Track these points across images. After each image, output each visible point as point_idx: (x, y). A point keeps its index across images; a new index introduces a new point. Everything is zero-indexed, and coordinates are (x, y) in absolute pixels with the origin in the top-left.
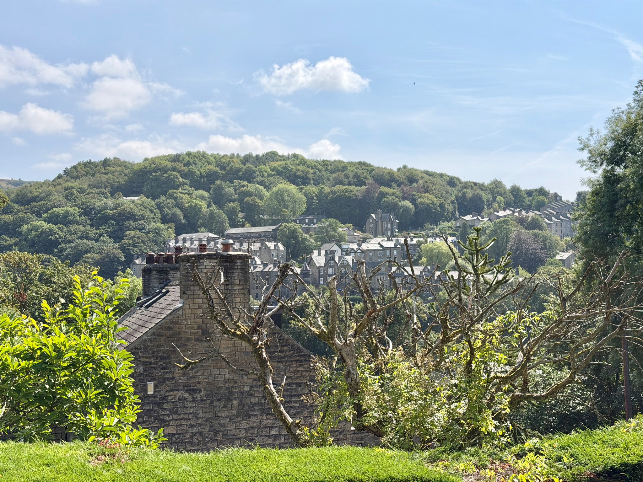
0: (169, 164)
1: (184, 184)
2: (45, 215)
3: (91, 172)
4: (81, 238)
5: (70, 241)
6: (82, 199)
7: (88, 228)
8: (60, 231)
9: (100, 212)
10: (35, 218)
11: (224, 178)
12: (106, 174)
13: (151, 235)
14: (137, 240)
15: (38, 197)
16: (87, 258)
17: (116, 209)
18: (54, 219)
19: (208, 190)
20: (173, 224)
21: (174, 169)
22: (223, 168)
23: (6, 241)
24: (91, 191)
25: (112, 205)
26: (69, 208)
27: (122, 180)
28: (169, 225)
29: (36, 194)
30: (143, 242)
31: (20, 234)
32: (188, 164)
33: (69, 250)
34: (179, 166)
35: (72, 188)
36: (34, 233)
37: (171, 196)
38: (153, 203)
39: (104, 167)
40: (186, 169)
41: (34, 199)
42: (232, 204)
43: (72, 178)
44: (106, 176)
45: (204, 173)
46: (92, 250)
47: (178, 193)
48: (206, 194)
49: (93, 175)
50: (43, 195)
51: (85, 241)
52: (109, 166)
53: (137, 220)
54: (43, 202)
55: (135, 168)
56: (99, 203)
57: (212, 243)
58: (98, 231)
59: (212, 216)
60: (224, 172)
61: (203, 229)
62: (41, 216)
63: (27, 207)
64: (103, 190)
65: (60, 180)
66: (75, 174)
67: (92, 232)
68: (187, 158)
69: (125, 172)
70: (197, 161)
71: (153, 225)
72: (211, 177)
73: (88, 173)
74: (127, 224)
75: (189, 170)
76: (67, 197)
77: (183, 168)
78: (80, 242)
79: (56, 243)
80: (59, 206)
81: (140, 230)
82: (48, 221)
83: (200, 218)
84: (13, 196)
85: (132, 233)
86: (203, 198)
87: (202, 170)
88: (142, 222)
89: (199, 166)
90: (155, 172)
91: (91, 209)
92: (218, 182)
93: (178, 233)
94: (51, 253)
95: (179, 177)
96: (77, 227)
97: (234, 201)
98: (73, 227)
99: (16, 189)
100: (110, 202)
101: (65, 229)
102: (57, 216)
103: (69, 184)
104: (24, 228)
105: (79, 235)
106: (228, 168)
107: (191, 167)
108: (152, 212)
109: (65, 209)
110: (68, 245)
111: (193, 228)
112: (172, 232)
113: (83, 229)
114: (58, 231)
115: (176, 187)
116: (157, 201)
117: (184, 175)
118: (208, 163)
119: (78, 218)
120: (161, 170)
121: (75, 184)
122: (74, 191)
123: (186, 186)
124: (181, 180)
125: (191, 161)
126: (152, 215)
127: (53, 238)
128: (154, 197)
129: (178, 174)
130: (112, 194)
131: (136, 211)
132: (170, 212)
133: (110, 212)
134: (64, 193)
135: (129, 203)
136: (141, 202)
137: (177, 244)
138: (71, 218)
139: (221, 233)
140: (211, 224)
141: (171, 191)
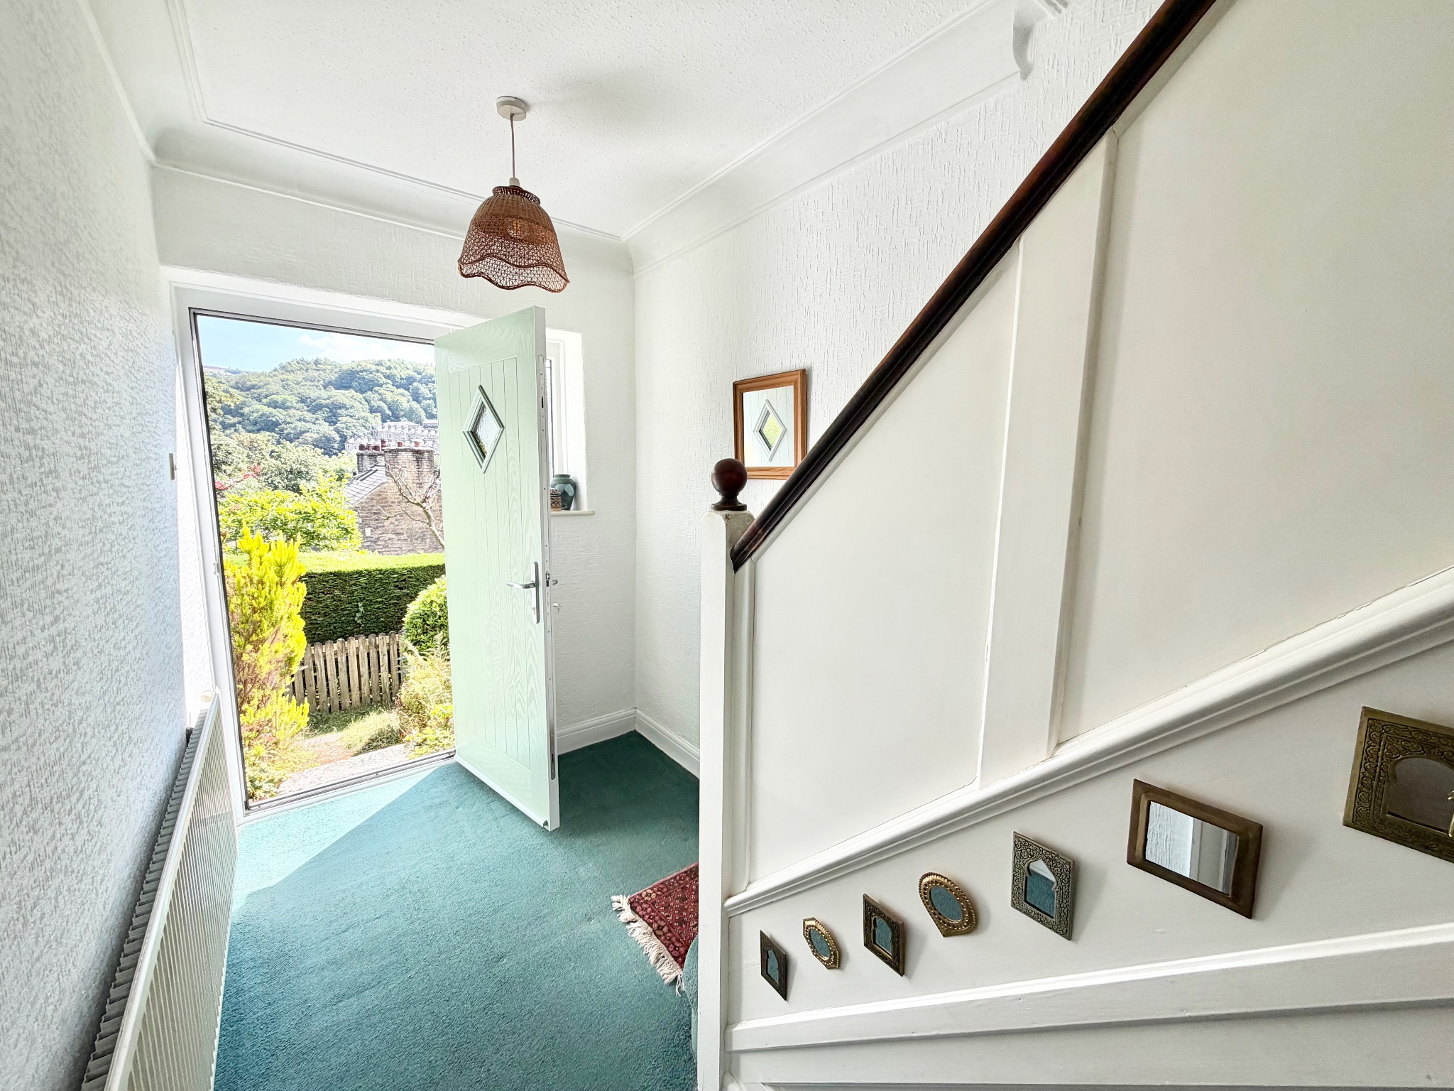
0: (374, 368)
1: (387, 383)
2: (264, 401)
3: (305, 368)
4: (300, 420)
5: (289, 423)
6: (298, 389)
7: (305, 413)
8: (279, 415)
9: (314, 401)
10: (255, 402)
11: (420, 382)
12: (318, 370)
13: (361, 421)
14: (349, 425)
15: (256, 385)
16: (306, 436)
17: (328, 399)
18: (274, 405)
19: (408, 389)
20: (379, 414)
21: (378, 371)
22: (419, 373)
23: (230, 419)
24: (306, 383)
25: (326, 397)
26: (287, 396)
27: (333, 377)
28: (376, 414)
29: (254, 383)
30: (354, 426)
31: (242, 415)
32: (389, 368)
33: (289, 429)
34: (382, 369)
35: (287, 379)
36: (255, 415)
37: (376, 392)
38: (361, 396)
39: (316, 365)
40: (388, 372)
41: (253, 387)
42: (428, 402)
43: (287, 371)
44: (318, 372)
45: (403, 377)
46: (310, 430)
47: (381, 390)
48: (406, 392)
49: (307, 370)
50: (261, 384)
51: (303, 423)
52: (320, 364)
53: (347, 409)
54: (261, 390)
55: (345, 368)
56: (313, 394)
57: (413, 430)
58: (314, 416)
59: (411, 410)
60: (420, 376)
61: (405, 419)
62: (260, 401)
63: (247, 392)
64: (316, 383)
65: (276, 373)
66: (290, 369)
67: (309, 416)
68: (388, 364)
69: (335, 370)
70: (397, 366)
71: (363, 414)
72: (410, 380)
73: (301, 369)
74: (339, 411)
75: (391, 373)
76: (284, 387)
77: (386, 371)
78: (299, 424)
79: (276, 424)
80: (277, 394)
81: (351, 417)
82: (269, 405)
83: (402, 410)
84: (232, 383)
85: (344, 419)
86: (403, 395)
87: (402, 374)
88: (352, 410)
89: (399, 370)
90: (362, 372)
91: (306, 398)
92: (415, 384)
93: (384, 421)
94: (274, 431)
95: (383, 377)
96: (295, 411)
97: (429, 399)
98: (292, 412)
99: (234, 378)
100: (324, 394)
101: (284, 413)
102: (276, 402)
103: (285, 377)
104: (246, 410)
105: (298, 418)
106: (423, 374)
107: (392, 371)
108: (361, 403)
109: (283, 396)
110: (288, 425)
111: (396, 418)
112: (379, 419)
113: (301, 413)
114: (278, 414)
115: (381, 386)
116: (364, 395)
117: (387, 377)
118: (407, 369)
119: (295, 405)
120: (366, 371)
121: (290, 377)
122: (290, 383)
123: (388, 385)
124: (384, 380)
125: (392, 366)
126: (361, 406)
127: (274, 419)
128: (362, 392)
129: (382, 375)
130: (325, 387)
131: (348, 402)
132: (376, 405)
133: (324, 402)
134: (281, 383)
135: (341, 396)
136: (351, 396)
137: (383, 430)
138: (289, 404)
139: (420, 422)
140: (410, 415)
141: (376, 388)
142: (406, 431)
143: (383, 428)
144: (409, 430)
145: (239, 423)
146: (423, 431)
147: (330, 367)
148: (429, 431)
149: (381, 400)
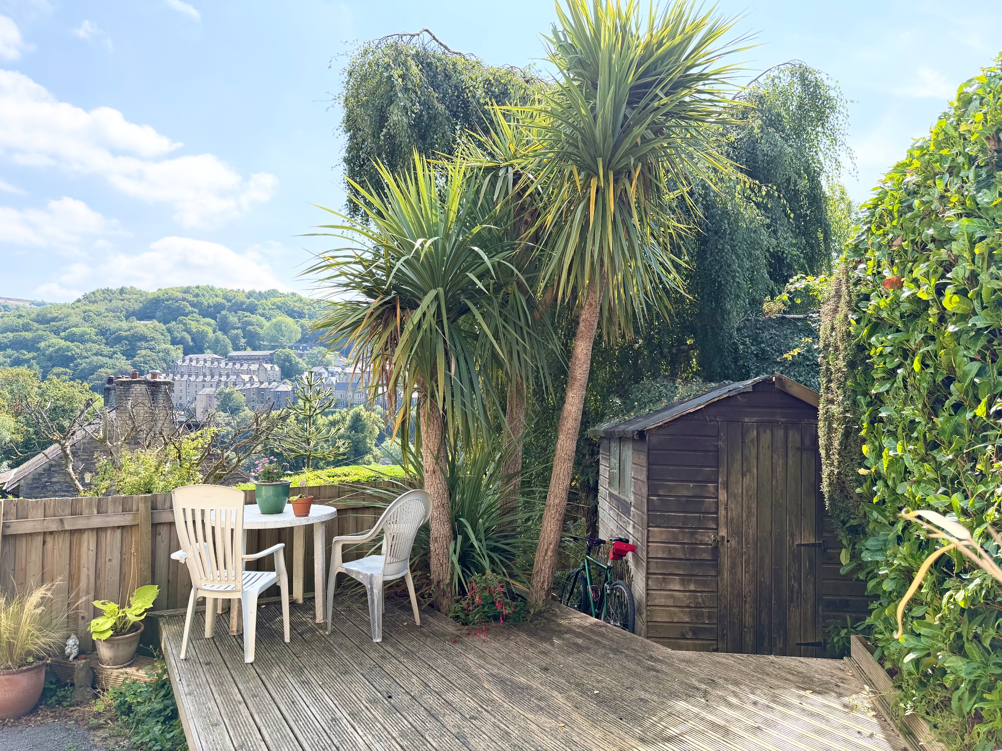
0: (180, 295)
1: (193, 312)
2: (62, 334)
3: (108, 298)
4: (96, 354)
5: (85, 358)
6: (98, 320)
7: (103, 346)
8: (75, 348)
9: (114, 333)
10: (53, 336)
11: (229, 310)
12: (122, 300)
13: (161, 354)
14: (148, 358)
15: (57, 317)
17: (129, 330)
18: (71, 338)
19: (215, 318)
20: (181, 346)
21: (184, 299)
22: (229, 301)
23: (25, 355)
24: (107, 314)
25: (126, 328)
26: (86, 329)
27: (137, 306)
28: (178, 346)
29: (55, 315)
30: (154, 360)
31: (38, 349)
32: (197, 295)
33: (84, 365)
34: (189, 297)
35: (90, 311)
36: (51, 349)
37: (181, 322)
38: (164, 327)
39: (121, 294)
40: (195, 300)
41: (54, 319)
42: (236, 331)
43: (90, 302)
44: (122, 303)
45: (211, 304)
47: (187, 320)
48: (212, 321)
49: (111, 301)
50: (61, 316)
51: (100, 357)
52: (125, 293)
53: (148, 341)
54: (61, 322)
55: (150, 297)
56: (114, 325)
57: (216, 363)
58: (112, 349)
59: (217, 341)
60: (229, 304)
61: (209, 351)
62: (59, 335)
63: (46, 326)
64: (119, 314)
65: (79, 304)
66: (93, 299)
67: (106, 350)
68: (197, 291)
69: (141, 299)
70: (205, 293)
71: (163, 346)
72: (219, 308)
73: (105, 299)
74: (139, 344)
75: (198, 300)
76: (84, 319)
77: (192, 299)
78: (95, 358)
79: (72, 359)
80: (76, 326)
81: (151, 349)
82: (66, 339)
83: (206, 342)
84: (33, 315)
85: (144, 352)
86: (209, 324)
87: (210, 301)
88: (153, 343)
89: (207, 298)
90: (167, 300)
91: (106, 330)
92: (223, 312)
93: (186, 353)
95: (189, 306)
96: (93, 345)
97: (238, 328)
98: (88, 345)
99: (36, 310)
100: (125, 325)
101: (82, 347)
102: (74, 334)
103: (87, 308)
104: (42, 345)
105: (94, 352)
106: (233, 301)
107: (199, 298)
108: (163, 335)
109: (83, 329)
110: (83, 361)
111: (200, 350)
112: (180, 352)
113: (98, 347)
115: (186, 315)
116: (167, 325)
117: (193, 305)
118: (217, 296)
119: (93, 337)
120: (173, 299)
121: (93, 307)
122: (91, 314)
123: (194, 314)
124: (190, 309)
125: (200, 293)
126: (163, 337)
127: (69, 354)
128: (165, 322)
129: (188, 304)
130: (127, 318)
131: (148, 333)
132: (179, 336)
133: (124, 334)
134: (82, 315)
135: (142, 326)
136: (153, 326)
137: (184, 363)
138: (87, 337)
139: (224, 354)
140: (216, 347)
141: (181, 318)
142: (208, 364)
143: (184, 361)
144: (212, 363)
145: (34, 358)
146: (227, 364)
147: (134, 296)
148: (234, 364)
149: (185, 330)
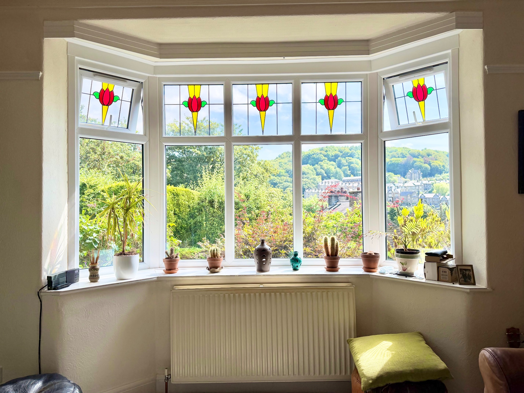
0: (319, 152)
3: (289, 156)
4: (285, 182)
5: (281, 183)
6: (285, 166)
7: (288, 178)
11: (342, 157)
13: (312, 180)
14: (307, 183)
19: (335, 161)
20: (321, 176)
21: (321, 153)
22: (341, 152)
24: (289, 163)
26: (281, 170)
28: (319, 176)
30: (309, 183)
32: (326, 151)
34: (323, 152)
40: (326, 153)
42: (345, 167)
45: (333, 155)
46: (289, 186)
48: (334, 163)
51: (287, 183)
55: (306, 153)
59: (337, 173)
60: (342, 154)
61: (333, 178)
65: (277, 159)
66: (283, 157)
68: (326, 149)
70: (330, 149)
71: (313, 177)
72: (336, 156)
75: (327, 153)
76: (280, 166)
77: (325, 153)
81: (307, 178)
83: (332, 173)
85: (305, 180)
86: (333, 165)
88: (308, 175)
89: (331, 152)
90: (313, 155)
91: (289, 170)
92: (339, 158)
93: (323, 180)
95: (323, 156)
96: (284, 177)
97: (346, 166)
98: (282, 177)
101: (280, 178)
103: (281, 161)
105: (285, 180)
106: (343, 152)
107: (328, 152)
111: (329, 177)
112: (320, 179)
113: (286, 178)
114: (277, 179)
115: (322, 161)
116: (314, 166)
117: (325, 156)
118: (335, 150)
119: (284, 174)
120: (315, 154)
121: (283, 160)
122: (282, 163)
123: (326, 160)
124: (324, 158)
125: (328, 150)
126: (312, 172)
128: (313, 165)
129: (323, 155)
131: (306, 171)
132: (319, 171)
134: (279, 164)
135: (303, 168)
136: (308, 167)
137: (322, 185)
138: (281, 174)
139: (340, 179)
140: (336, 175)
141: (320, 163)
143: (322, 183)
148: (346, 184)
149: (321, 168)
